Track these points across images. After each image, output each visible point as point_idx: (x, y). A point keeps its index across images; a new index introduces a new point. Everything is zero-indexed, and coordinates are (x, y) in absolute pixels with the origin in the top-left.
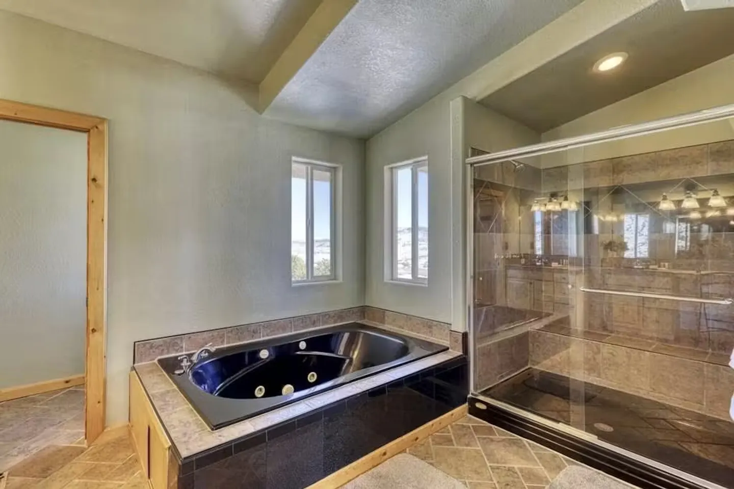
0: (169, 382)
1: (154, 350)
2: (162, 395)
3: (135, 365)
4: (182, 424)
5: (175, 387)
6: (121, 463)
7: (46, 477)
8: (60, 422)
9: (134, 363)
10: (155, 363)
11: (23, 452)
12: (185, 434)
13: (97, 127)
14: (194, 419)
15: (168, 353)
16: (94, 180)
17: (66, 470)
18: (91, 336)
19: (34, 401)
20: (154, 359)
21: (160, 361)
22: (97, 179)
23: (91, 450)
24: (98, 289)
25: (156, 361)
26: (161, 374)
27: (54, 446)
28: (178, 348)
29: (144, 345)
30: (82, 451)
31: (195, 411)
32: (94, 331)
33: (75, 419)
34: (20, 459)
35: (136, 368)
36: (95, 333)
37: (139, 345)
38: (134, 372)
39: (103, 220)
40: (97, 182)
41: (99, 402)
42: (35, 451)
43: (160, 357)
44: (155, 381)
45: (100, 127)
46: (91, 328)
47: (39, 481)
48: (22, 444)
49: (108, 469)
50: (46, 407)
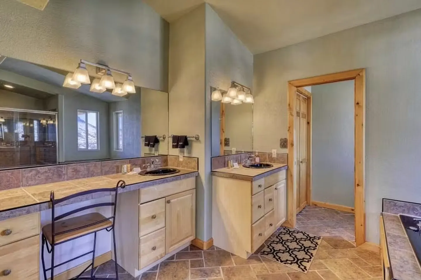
0: (403, 232)
1: (397, 208)
2: (395, 236)
3: (383, 213)
4: (402, 260)
5: (407, 236)
6: (372, 266)
7: (335, 249)
8: (346, 228)
9: (383, 211)
10: (397, 217)
11: (329, 233)
12: (402, 267)
13: (359, 75)
14: (414, 262)
15: (408, 213)
16: (358, 103)
17: (344, 251)
18: (357, 187)
19: (337, 213)
20: (397, 214)
21: (401, 216)
22: (359, 103)
23: (357, 249)
24: (360, 163)
25: (398, 215)
26: (400, 224)
27: (342, 237)
28: (417, 212)
29: (390, 202)
30: (353, 247)
31: (416, 258)
32: (358, 185)
33: (352, 229)
34: (328, 235)
35: (383, 215)
36: (359, 187)
37: (385, 201)
38: (382, 216)
39: (362, 125)
40: (359, 104)
41: (361, 225)
42: (333, 235)
43: (402, 214)
44: (394, 226)
45: (361, 74)
46: (357, 183)
47: (333, 249)
48: (329, 229)
49: (364, 264)
50: (342, 218)
